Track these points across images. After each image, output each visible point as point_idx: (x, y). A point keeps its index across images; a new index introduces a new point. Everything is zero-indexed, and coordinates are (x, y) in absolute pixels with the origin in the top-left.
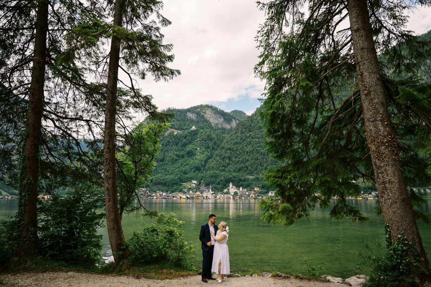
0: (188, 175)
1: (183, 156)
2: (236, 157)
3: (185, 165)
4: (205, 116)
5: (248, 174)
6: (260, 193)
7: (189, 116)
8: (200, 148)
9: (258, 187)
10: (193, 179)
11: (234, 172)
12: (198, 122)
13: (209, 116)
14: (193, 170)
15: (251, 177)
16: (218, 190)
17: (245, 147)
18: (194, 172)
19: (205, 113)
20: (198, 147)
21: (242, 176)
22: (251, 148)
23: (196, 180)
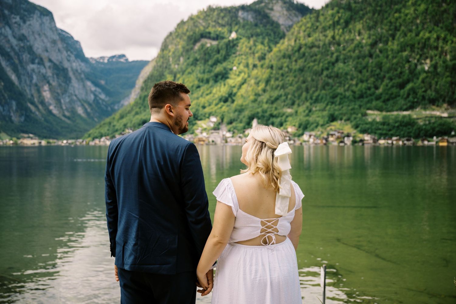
0: (207, 110)
1: (208, 81)
2: (277, 79)
3: (207, 95)
4: (271, 15)
5: (287, 105)
6: (294, 135)
7: (242, 16)
8: (238, 68)
9: (294, 126)
10: (213, 115)
11: (267, 102)
12: (256, 25)
13: (277, 14)
14: (214, 102)
15: (289, 111)
16: (238, 130)
17: (294, 63)
18: (216, 105)
19: (272, 9)
20: (235, 66)
21: (276, 109)
22: (302, 64)
23: (216, 116)
